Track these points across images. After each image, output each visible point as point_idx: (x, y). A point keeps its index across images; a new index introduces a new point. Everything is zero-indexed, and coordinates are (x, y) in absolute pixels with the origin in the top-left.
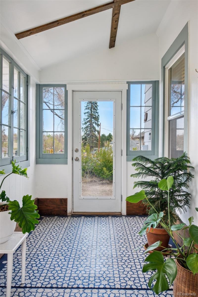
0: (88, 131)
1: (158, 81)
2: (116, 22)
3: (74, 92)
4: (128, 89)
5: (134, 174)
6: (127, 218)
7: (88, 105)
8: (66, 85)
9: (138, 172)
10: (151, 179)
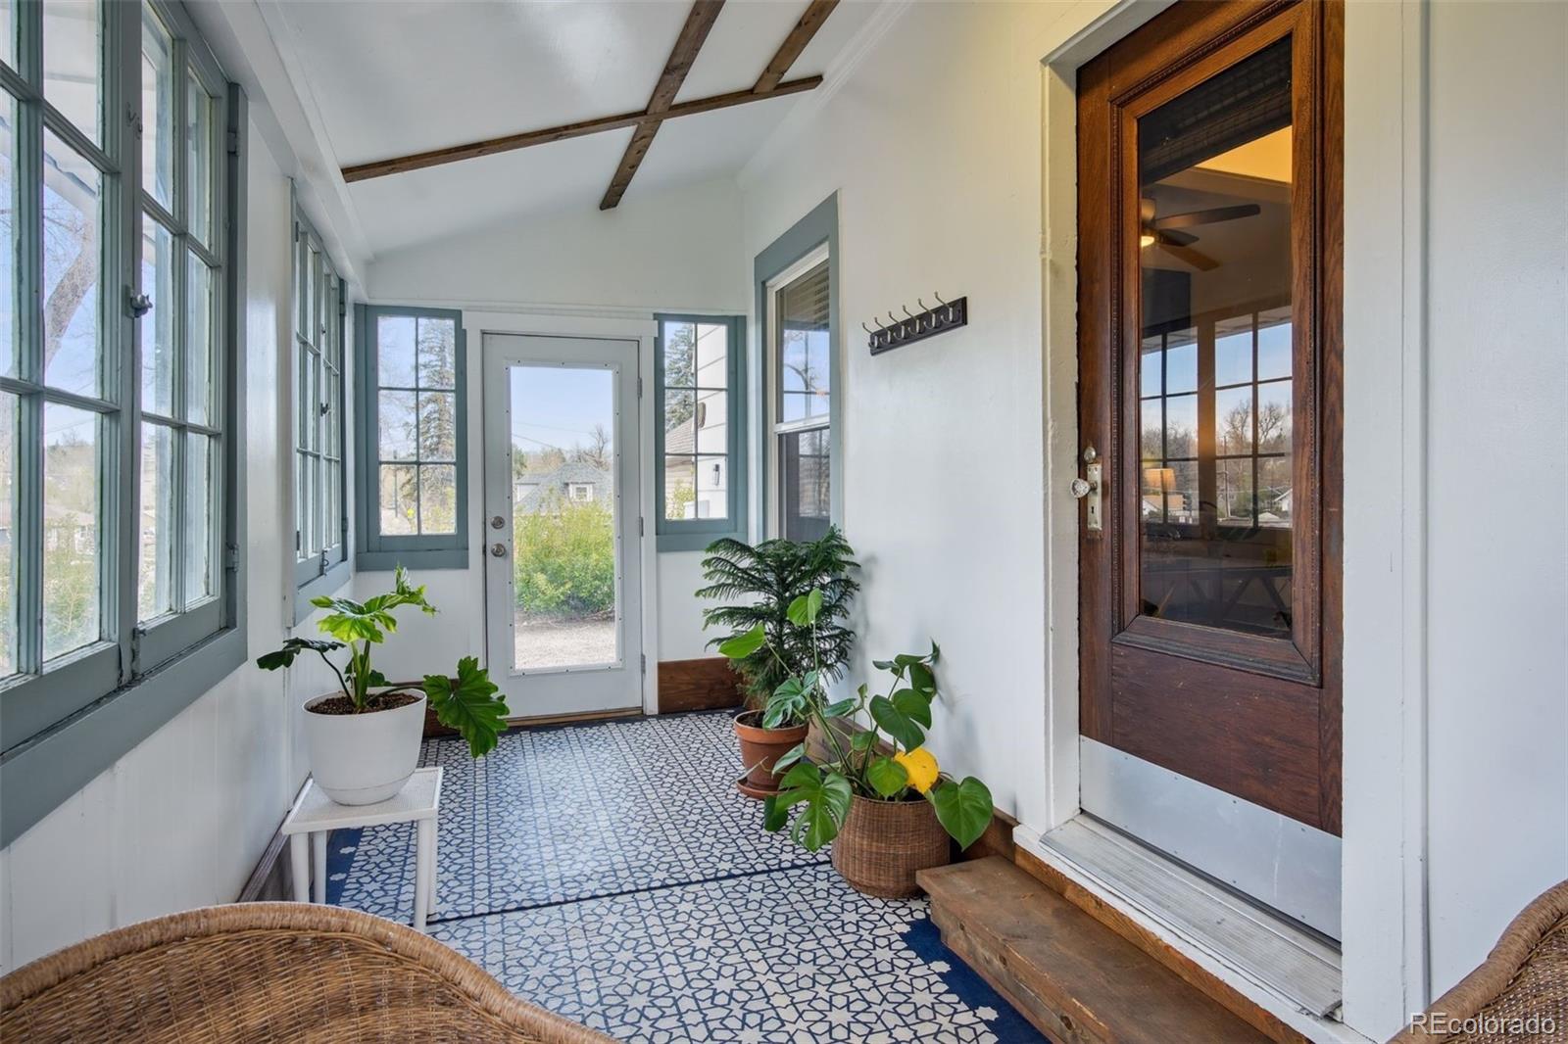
0: (432, 437)
1: (744, 318)
2: (639, 152)
3: (487, 337)
4: (657, 336)
5: (704, 588)
6: (662, 722)
7: (427, 336)
8: (460, 312)
9: (713, 583)
10: (753, 599)
